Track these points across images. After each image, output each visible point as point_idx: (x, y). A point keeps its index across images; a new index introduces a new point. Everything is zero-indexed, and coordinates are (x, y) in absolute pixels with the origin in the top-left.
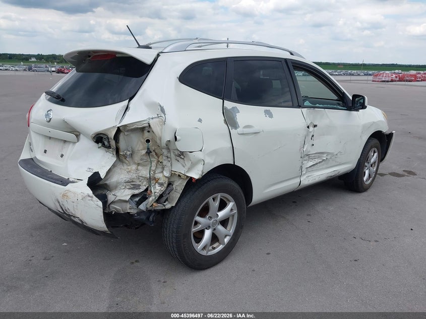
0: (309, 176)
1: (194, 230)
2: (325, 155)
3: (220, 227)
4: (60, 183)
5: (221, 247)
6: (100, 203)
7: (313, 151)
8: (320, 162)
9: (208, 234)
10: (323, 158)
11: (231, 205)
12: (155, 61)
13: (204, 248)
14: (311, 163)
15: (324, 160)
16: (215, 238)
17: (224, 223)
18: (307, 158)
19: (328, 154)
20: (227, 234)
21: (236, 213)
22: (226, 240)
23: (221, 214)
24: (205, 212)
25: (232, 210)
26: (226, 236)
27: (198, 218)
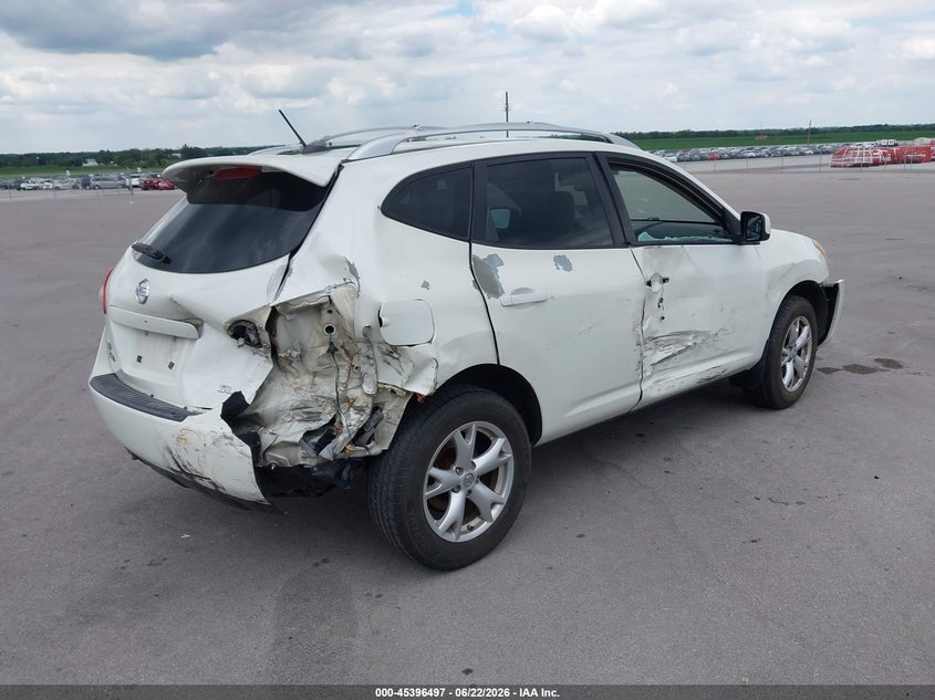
0: (658, 381)
1: (428, 493)
2: (691, 338)
3: (481, 488)
4: (171, 416)
5: (485, 526)
6: (247, 449)
7: (663, 330)
8: (680, 352)
9: (456, 501)
10: (686, 344)
11: (499, 444)
12: (335, 178)
13: (451, 528)
14: (661, 355)
15: (688, 347)
16: (471, 510)
17: (489, 478)
18: (651, 344)
19: (697, 334)
20: (495, 500)
21: (509, 458)
22: (495, 512)
23: (481, 462)
24: (447, 458)
25: (501, 453)
26: (493, 505)
27: (434, 471)
